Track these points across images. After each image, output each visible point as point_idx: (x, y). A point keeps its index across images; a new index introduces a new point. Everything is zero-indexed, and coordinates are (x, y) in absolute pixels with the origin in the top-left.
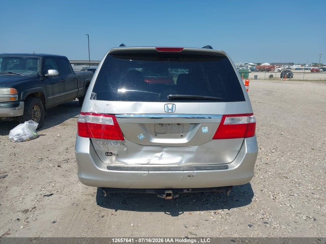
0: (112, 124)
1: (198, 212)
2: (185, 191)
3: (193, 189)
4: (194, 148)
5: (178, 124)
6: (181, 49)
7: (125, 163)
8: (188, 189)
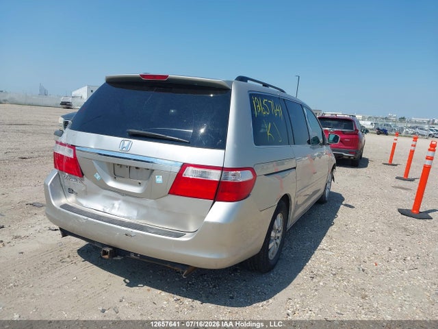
0: (71, 156)
1: (159, 291)
2: (133, 256)
3: (142, 256)
4: (149, 202)
5: (137, 168)
6: (166, 77)
7: (82, 205)
8: (136, 254)
